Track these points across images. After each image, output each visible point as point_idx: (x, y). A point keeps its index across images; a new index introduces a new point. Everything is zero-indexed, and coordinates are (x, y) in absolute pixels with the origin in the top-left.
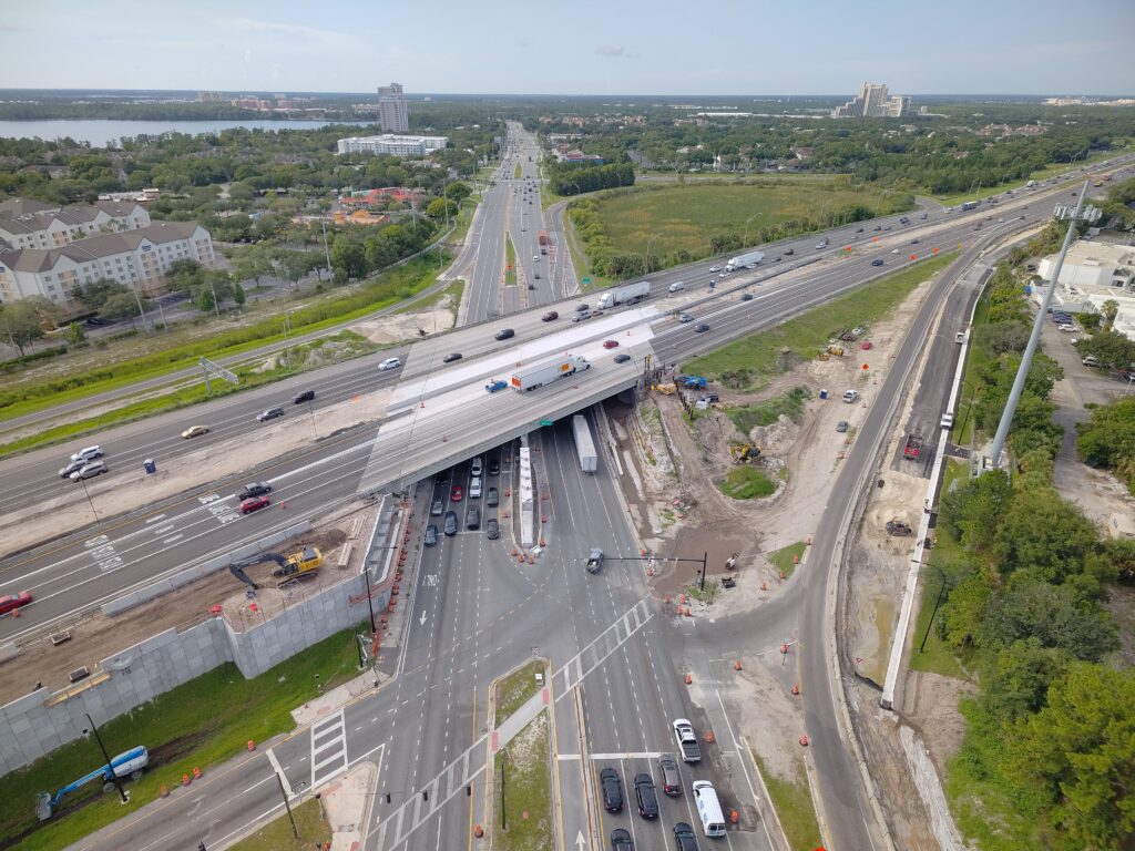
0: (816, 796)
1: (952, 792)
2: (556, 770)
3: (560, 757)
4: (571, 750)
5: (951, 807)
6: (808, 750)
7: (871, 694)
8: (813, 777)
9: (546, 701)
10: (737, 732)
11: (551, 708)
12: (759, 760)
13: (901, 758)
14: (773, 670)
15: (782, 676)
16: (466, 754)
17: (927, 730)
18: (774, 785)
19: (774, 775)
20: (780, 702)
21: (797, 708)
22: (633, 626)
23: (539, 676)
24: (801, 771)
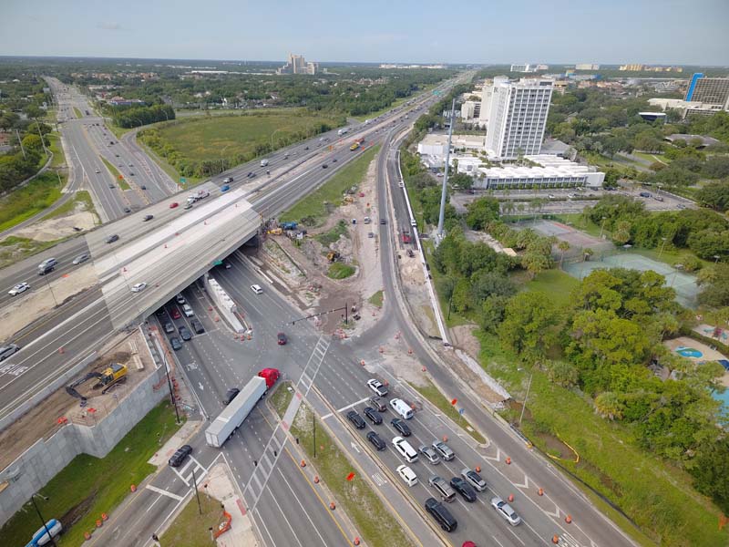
0: (439, 387)
1: (484, 366)
2: (324, 424)
3: (323, 418)
4: (327, 413)
5: (486, 371)
6: (427, 372)
7: (439, 342)
8: (433, 381)
9: (300, 398)
10: (396, 376)
11: (305, 400)
12: (410, 384)
13: (461, 362)
14: (396, 347)
15: (402, 348)
16: (273, 437)
17: (465, 347)
18: (421, 390)
19: (418, 386)
20: (406, 358)
21: (414, 358)
22: (323, 351)
23: (289, 389)
24: (428, 381)
